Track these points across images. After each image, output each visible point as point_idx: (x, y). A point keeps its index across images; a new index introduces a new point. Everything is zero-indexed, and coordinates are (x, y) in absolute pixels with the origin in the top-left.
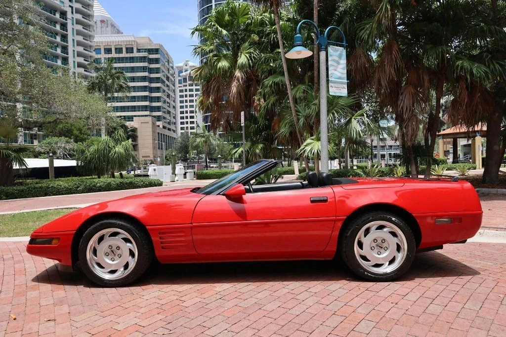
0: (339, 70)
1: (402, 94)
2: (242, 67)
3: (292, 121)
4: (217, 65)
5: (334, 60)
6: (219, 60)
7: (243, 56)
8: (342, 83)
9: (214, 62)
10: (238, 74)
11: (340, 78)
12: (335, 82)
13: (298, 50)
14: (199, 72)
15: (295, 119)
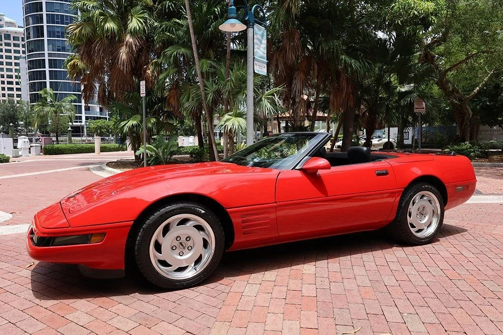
0: (261, 49)
1: (295, 78)
2: (134, 33)
3: (198, 96)
4: (104, 25)
5: (258, 39)
6: (105, 21)
7: (134, 20)
8: (263, 62)
9: (101, 22)
10: (129, 39)
11: (262, 57)
12: (258, 61)
13: (233, 22)
14: (78, 30)
15: (203, 94)
